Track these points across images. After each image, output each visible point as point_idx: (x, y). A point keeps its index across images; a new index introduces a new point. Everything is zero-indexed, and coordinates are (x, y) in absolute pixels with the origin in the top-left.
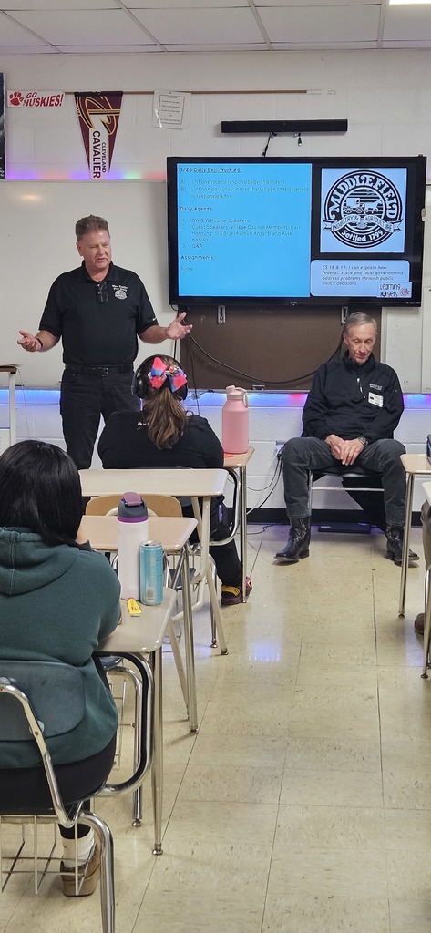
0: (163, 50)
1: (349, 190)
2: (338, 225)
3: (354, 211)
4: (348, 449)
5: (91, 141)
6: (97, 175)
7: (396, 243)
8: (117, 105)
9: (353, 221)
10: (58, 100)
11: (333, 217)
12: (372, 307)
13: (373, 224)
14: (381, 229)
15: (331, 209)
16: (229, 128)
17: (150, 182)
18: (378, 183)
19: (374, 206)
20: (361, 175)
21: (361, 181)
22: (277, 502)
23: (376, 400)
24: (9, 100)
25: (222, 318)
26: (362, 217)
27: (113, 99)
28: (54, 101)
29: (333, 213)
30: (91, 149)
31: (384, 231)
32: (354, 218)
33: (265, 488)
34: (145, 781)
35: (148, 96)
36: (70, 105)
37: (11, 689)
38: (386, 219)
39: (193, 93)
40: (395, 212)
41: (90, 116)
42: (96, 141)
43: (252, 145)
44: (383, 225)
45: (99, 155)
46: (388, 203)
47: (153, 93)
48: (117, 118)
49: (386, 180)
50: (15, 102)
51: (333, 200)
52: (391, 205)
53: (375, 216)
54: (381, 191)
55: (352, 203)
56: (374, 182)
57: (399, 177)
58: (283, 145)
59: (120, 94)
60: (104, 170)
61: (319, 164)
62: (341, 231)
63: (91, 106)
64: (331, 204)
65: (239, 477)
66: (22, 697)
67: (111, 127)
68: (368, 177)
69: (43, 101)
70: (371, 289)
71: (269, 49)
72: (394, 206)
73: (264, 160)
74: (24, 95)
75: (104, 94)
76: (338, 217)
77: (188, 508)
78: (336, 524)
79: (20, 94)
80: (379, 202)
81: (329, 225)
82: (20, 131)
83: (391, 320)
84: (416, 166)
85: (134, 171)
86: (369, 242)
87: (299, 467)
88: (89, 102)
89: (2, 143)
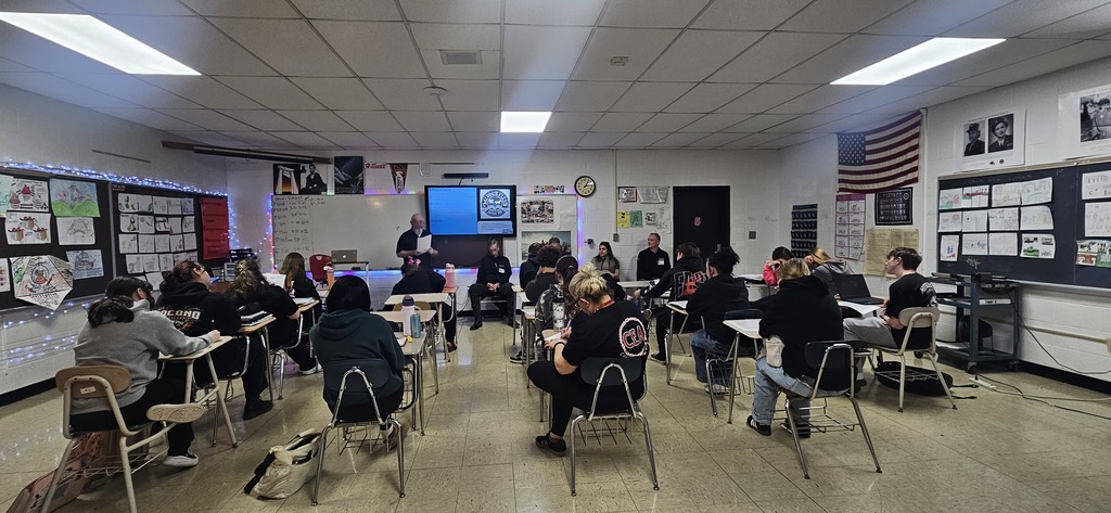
0: (422, 149)
2: (487, 209)
3: (492, 204)
4: (493, 287)
5: (397, 180)
6: (399, 192)
7: (507, 215)
8: (406, 168)
9: (492, 207)
12: (500, 238)
13: (499, 208)
16: (447, 176)
17: (419, 195)
18: (500, 194)
20: (494, 192)
21: (494, 194)
22: (468, 308)
23: (502, 271)
24: (365, 166)
25: (446, 242)
26: (495, 206)
27: (405, 165)
28: (383, 166)
29: (484, 205)
30: (397, 183)
31: (502, 211)
33: (463, 303)
34: (417, 403)
35: (417, 165)
37: (358, 371)
38: (503, 207)
39: (433, 164)
41: (396, 172)
43: (456, 181)
44: (502, 209)
45: (400, 186)
47: (419, 164)
48: (406, 172)
49: (503, 193)
50: (368, 167)
51: (484, 200)
52: (505, 202)
54: (501, 197)
55: (491, 201)
56: (498, 194)
57: (507, 192)
58: (466, 182)
59: (407, 164)
60: (402, 191)
61: (479, 188)
62: (488, 211)
64: (483, 202)
65: (454, 296)
67: (404, 175)
68: (496, 192)
69: (378, 167)
70: (498, 231)
71: (460, 149)
73: (459, 186)
74: (371, 164)
75: (401, 164)
76: (486, 206)
77: (433, 306)
78: (491, 316)
79: (369, 164)
80: (500, 201)
81: (483, 209)
82: (370, 178)
83: (507, 243)
84: (513, 189)
85: (413, 190)
86: (497, 215)
87: (475, 293)
88: (395, 167)
89: (362, 181)
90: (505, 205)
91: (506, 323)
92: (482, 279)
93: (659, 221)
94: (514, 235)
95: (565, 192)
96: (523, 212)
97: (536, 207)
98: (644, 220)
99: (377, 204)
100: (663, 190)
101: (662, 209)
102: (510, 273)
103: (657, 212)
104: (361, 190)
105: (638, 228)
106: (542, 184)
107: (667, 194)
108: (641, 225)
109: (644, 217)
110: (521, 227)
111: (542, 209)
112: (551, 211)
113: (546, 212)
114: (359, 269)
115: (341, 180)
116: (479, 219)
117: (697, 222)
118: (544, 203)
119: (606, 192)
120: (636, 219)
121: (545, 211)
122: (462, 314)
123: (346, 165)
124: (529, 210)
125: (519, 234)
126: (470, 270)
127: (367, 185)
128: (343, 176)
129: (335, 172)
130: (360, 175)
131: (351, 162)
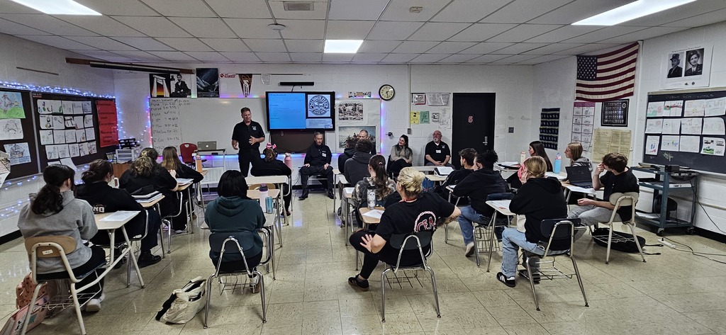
0: (263, 63)
1: (315, 100)
2: (313, 109)
3: (317, 106)
5: (244, 87)
6: (246, 96)
7: (328, 114)
8: (251, 77)
11: (311, 107)
12: (323, 131)
13: (322, 109)
15: (311, 105)
16: (282, 84)
17: (261, 99)
18: (323, 98)
20: (318, 96)
21: (318, 98)
23: (324, 155)
24: (220, 76)
25: (282, 135)
27: (250, 76)
28: (233, 76)
30: (244, 89)
31: (325, 111)
32: (317, 108)
33: (295, 179)
34: (270, 261)
35: (259, 75)
39: (272, 74)
41: (244, 80)
43: (289, 88)
44: (325, 109)
45: (246, 91)
47: (261, 74)
48: (251, 81)
49: (325, 98)
50: (222, 76)
51: (311, 103)
52: (326, 104)
53: (322, 107)
54: (324, 101)
55: (316, 104)
57: (328, 97)
58: (297, 89)
59: (252, 74)
60: (248, 95)
61: (307, 93)
62: (313, 111)
63: (244, 78)
67: (249, 83)
68: (320, 97)
69: (230, 76)
70: (322, 126)
71: (292, 63)
73: (292, 92)
74: (224, 74)
75: (247, 74)
76: (313, 107)
78: (316, 189)
80: (323, 103)
81: (310, 109)
82: (223, 84)
83: (327, 134)
84: (333, 95)
85: (257, 94)
86: (321, 114)
87: (304, 173)
88: (242, 77)
89: (218, 87)
90: (327, 107)
91: (326, 195)
93: (442, 118)
94: (333, 129)
95: (372, 97)
96: (340, 112)
97: (350, 108)
98: (431, 119)
100: (446, 96)
101: (444, 110)
102: (331, 159)
103: (441, 112)
105: (426, 124)
106: (355, 91)
107: (448, 99)
108: (428, 122)
109: (431, 116)
110: (338, 123)
111: (354, 110)
112: (361, 111)
113: (357, 112)
114: (217, 154)
116: (307, 117)
117: (471, 119)
118: (356, 105)
119: (403, 97)
120: (425, 117)
121: (357, 110)
122: (295, 187)
123: (206, 75)
124: (345, 110)
125: (337, 128)
126: (300, 155)
127: (222, 90)
128: (203, 84)
129: (197, 80)
130: (216, 83)
131: (209, 72)
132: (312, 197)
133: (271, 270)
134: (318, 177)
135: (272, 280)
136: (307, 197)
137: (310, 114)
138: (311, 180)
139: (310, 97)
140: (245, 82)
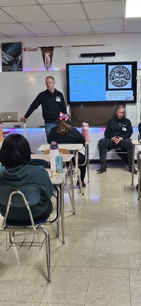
0: (64, 35)
1: (116, 71)
2: (113, 81)
3: (117, 77)
5: (46, 60)
6: (47, 69)
7: (129, 85)
8: (52, 50)
9: (117, 80)
10: (36, 49)
11: (112, 79)
12: (123, 103)
13: (123, 81)
14: (125, 82)
15: (111, 77)
16: (83, 56)
17: (61, 71)
18: (124, 69)
19: (123, 75)
20: (119, 67)
21: (119, 69)
22: (98, 158)
23: (125, 129)
24: (23, 50)
25: (82, 108)
26: (120, 79)
27: (51, 49)
28: (35, 50)
29: (112, 78)
30: (46, 62)
31: (126, 82)
32: (117, 79)
35: (61, 48)
36: (39, 50)
38: (126, 79)
39: (73, 46)
40: (129, 77)
41: (45, 54)
42: (47, 60)
43: (89, 60)
44: (126, 81)
45: (48, 64)
46: (127, 74)
47: (62, 47)
48: (52, 54)
49: (126, 68)
50: (25, 50)
51: (112, 74)
52: (127, 75)
53: (123, 78)
54: (125, 71)
55: (117, 75)
56: (123, 69)
57: (129, 67)
58: (98, 60)
59: (53, 47)
60: (49, 68)
61: (108, 64)
62: (114, 82)
63: (45, 51)
64: (111, 75)
65: (87, 148)
66: (23, 194)
67: (51, 56)
68: (121, 67)
69: (32, 50)
70: (123, 99)
71: (94, 33)
72: (128, 75)
73: (93, 64)
74: (27, 48)
75: (49, 47)
76: (113, 79)
79: (26, 48)
80: (124, 74)
81: (111, 81)
82: (26, 57)
83: (129, 107)
84: (134, 65)
85: (57, 68)
86: (122, 86)
87: (103, 147)
88: (45, 50)
89: (21, 61)
90: (128, 78)
91: (126, 170)
92: (108, 134)
94: (134, 102)
99: (32, 79)
102: (132, 132)
104: (20, 67)
110: (140, 95)
114: (19, 127)
115: (6, 60)
122: (93, 162)
123: (10, 50)
125: (138, 100)
126: (99, 129)
127: (25, 64)
128: (8, 58)
129: (3, 55)
130: (20, 57)
131: (13, 47)
132: (110, 172)
133: (61, 235)
134: (117, 151)
135: (61, 244)
136: (105, 171)
137: (111, 86)
138: (110, 155)
139: (111, 68)
140: (47, 55)
